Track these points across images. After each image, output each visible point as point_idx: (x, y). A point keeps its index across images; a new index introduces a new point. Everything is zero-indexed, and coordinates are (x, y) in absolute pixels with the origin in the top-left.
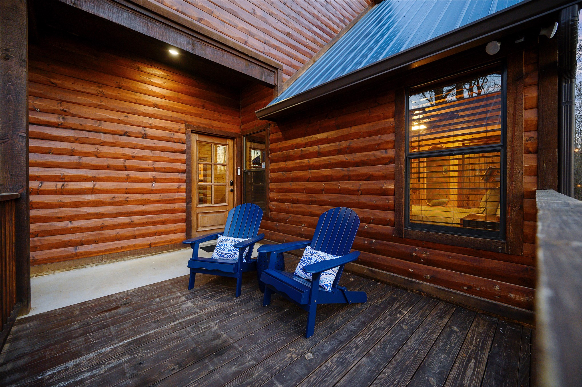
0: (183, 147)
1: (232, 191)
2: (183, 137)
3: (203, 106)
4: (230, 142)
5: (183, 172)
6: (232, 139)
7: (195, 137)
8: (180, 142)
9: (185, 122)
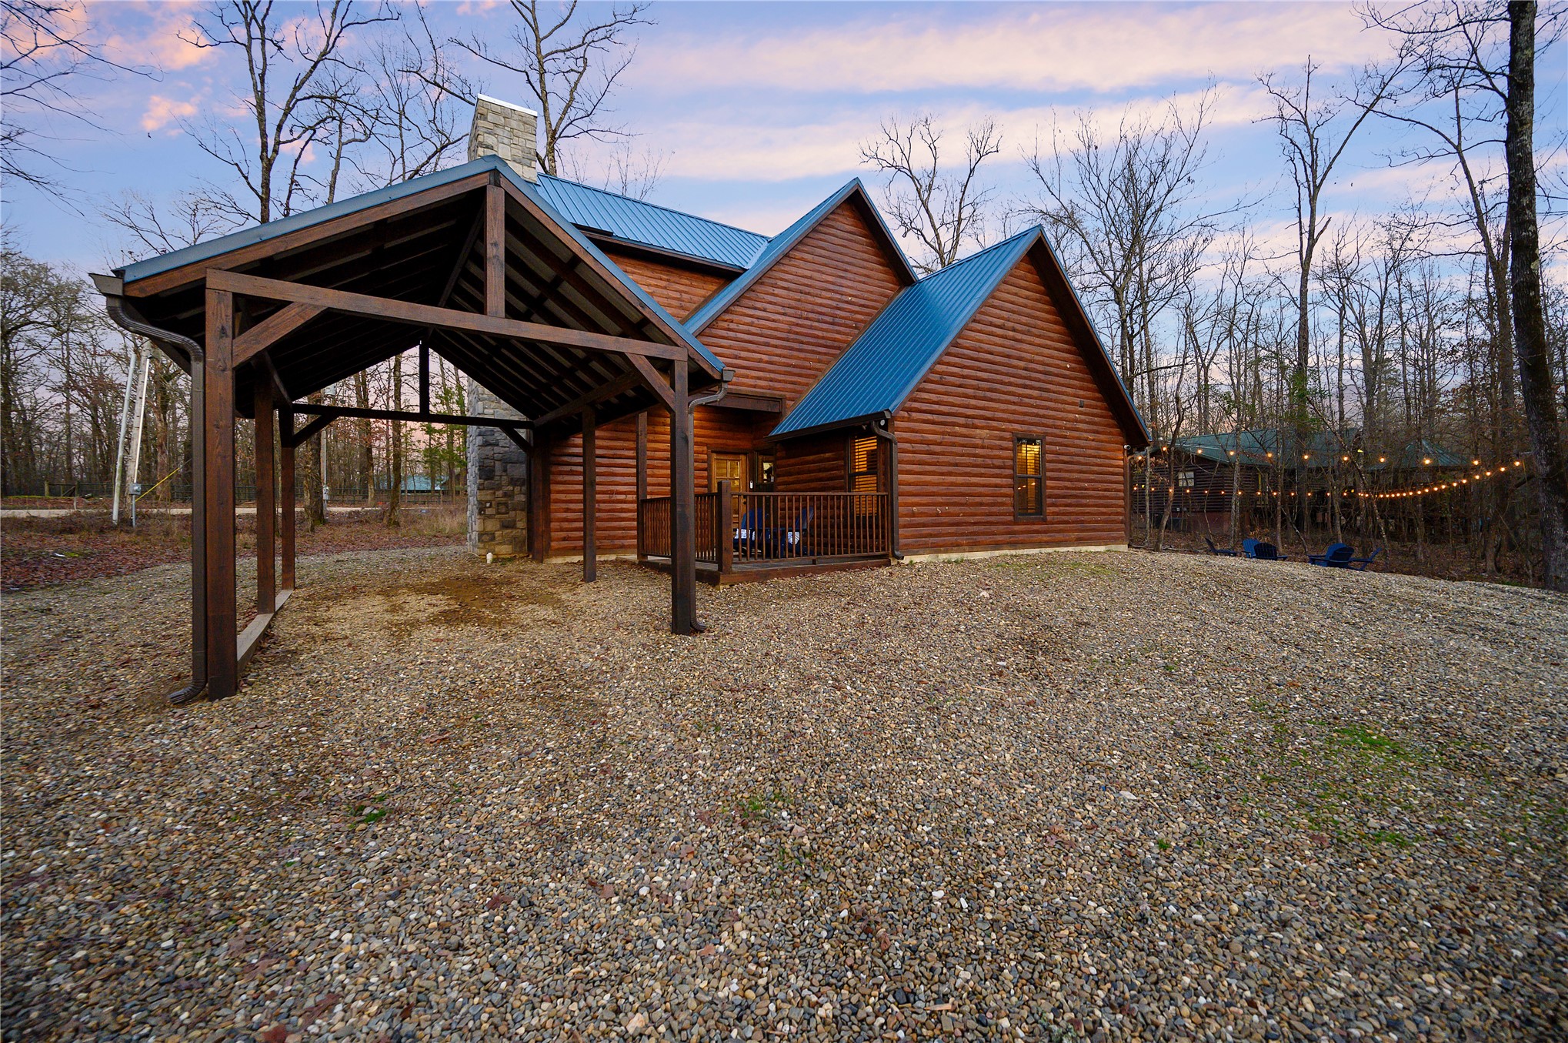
0: (705, 465)
1: (745, 503)
2: (705, 457)
3: (720, 429)
4: (743, 457)
5: (706, 486)
6: (745, 454)
7: (714, 456)
8: (703, 461)
9: (706, 445)
